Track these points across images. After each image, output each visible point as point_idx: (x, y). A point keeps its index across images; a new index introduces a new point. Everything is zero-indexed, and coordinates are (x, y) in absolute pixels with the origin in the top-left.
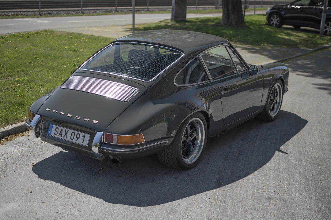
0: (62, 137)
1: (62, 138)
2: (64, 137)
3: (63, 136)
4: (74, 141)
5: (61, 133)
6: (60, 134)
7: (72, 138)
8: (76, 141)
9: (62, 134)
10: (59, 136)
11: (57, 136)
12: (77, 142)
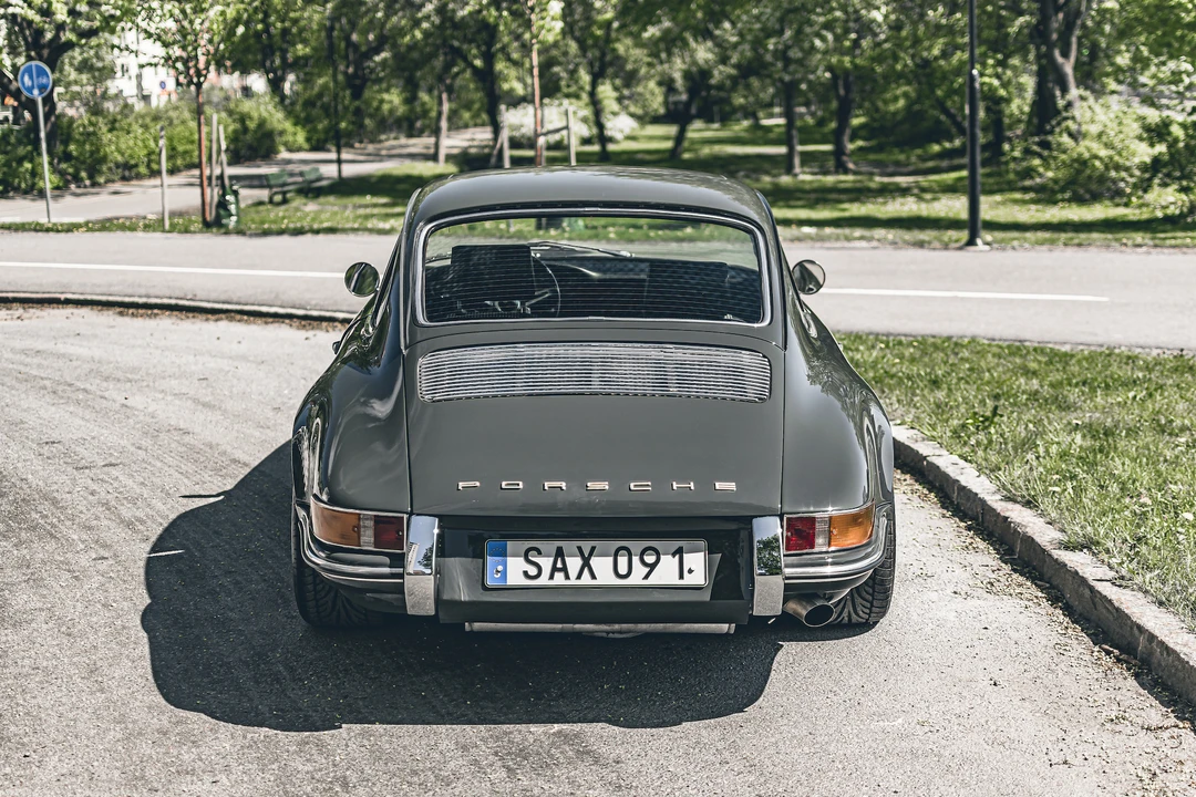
0: (567, 577)
1: (573, 581)
2: (579, 577)
3: (573, 572)
4: (637, 578)
5: (559, 565)
6: (554, 569)
7: (623, 570)
8: (646, 577)
9: (564, 569)
10: (551, 577)
11: (543, 581)
12: (654, 580)
